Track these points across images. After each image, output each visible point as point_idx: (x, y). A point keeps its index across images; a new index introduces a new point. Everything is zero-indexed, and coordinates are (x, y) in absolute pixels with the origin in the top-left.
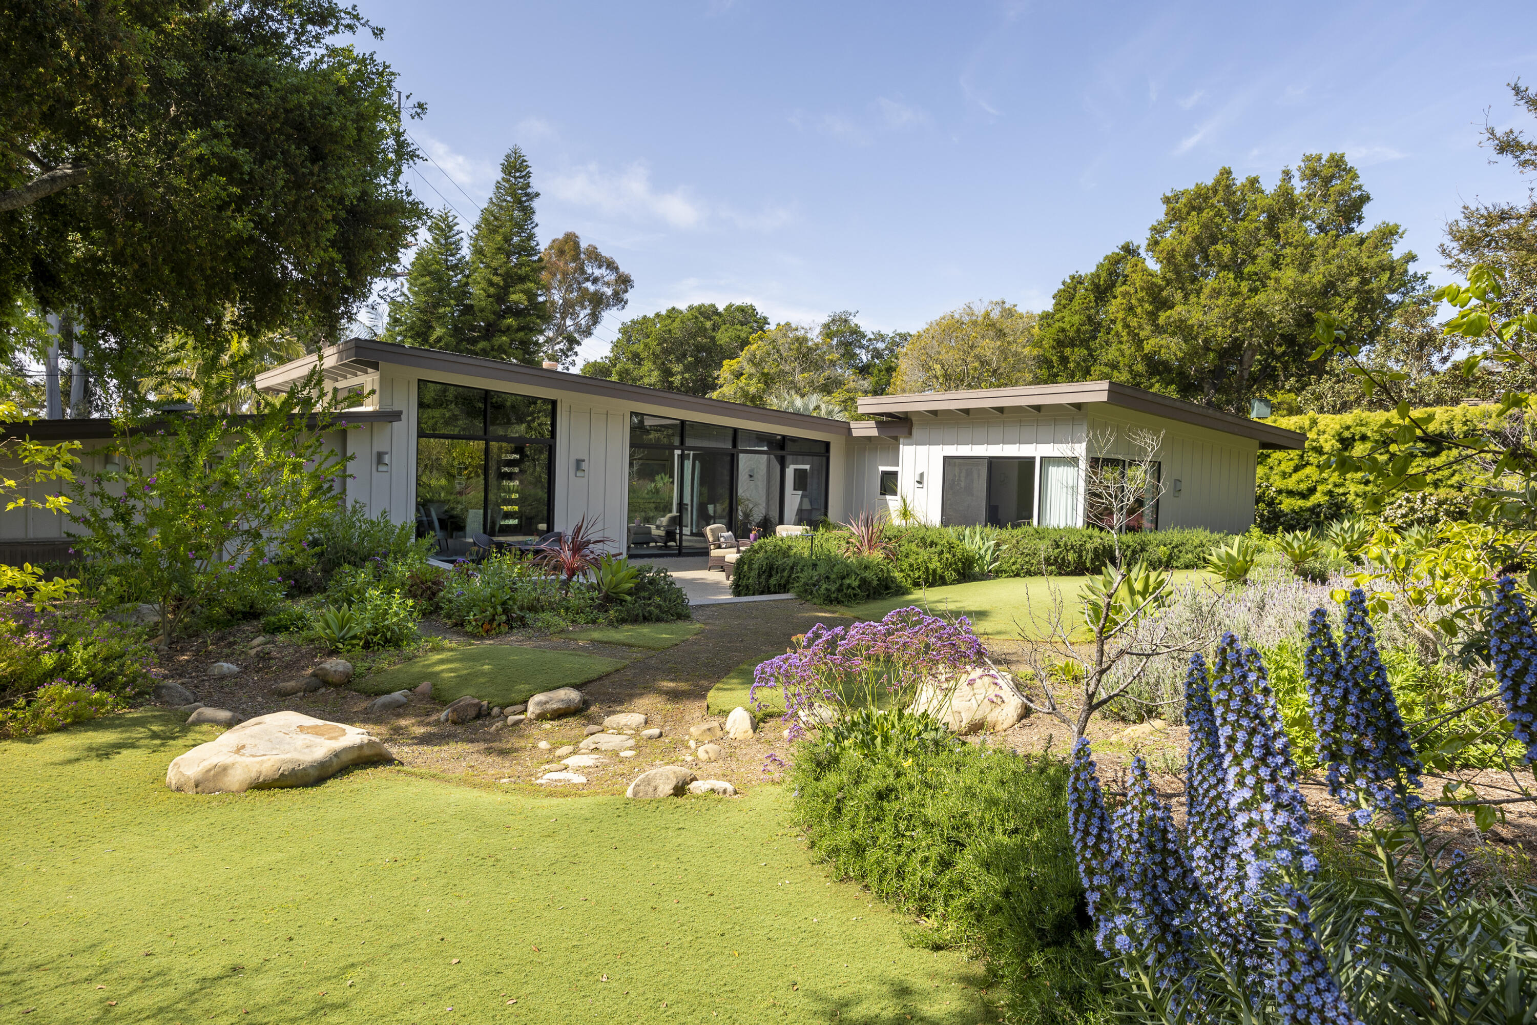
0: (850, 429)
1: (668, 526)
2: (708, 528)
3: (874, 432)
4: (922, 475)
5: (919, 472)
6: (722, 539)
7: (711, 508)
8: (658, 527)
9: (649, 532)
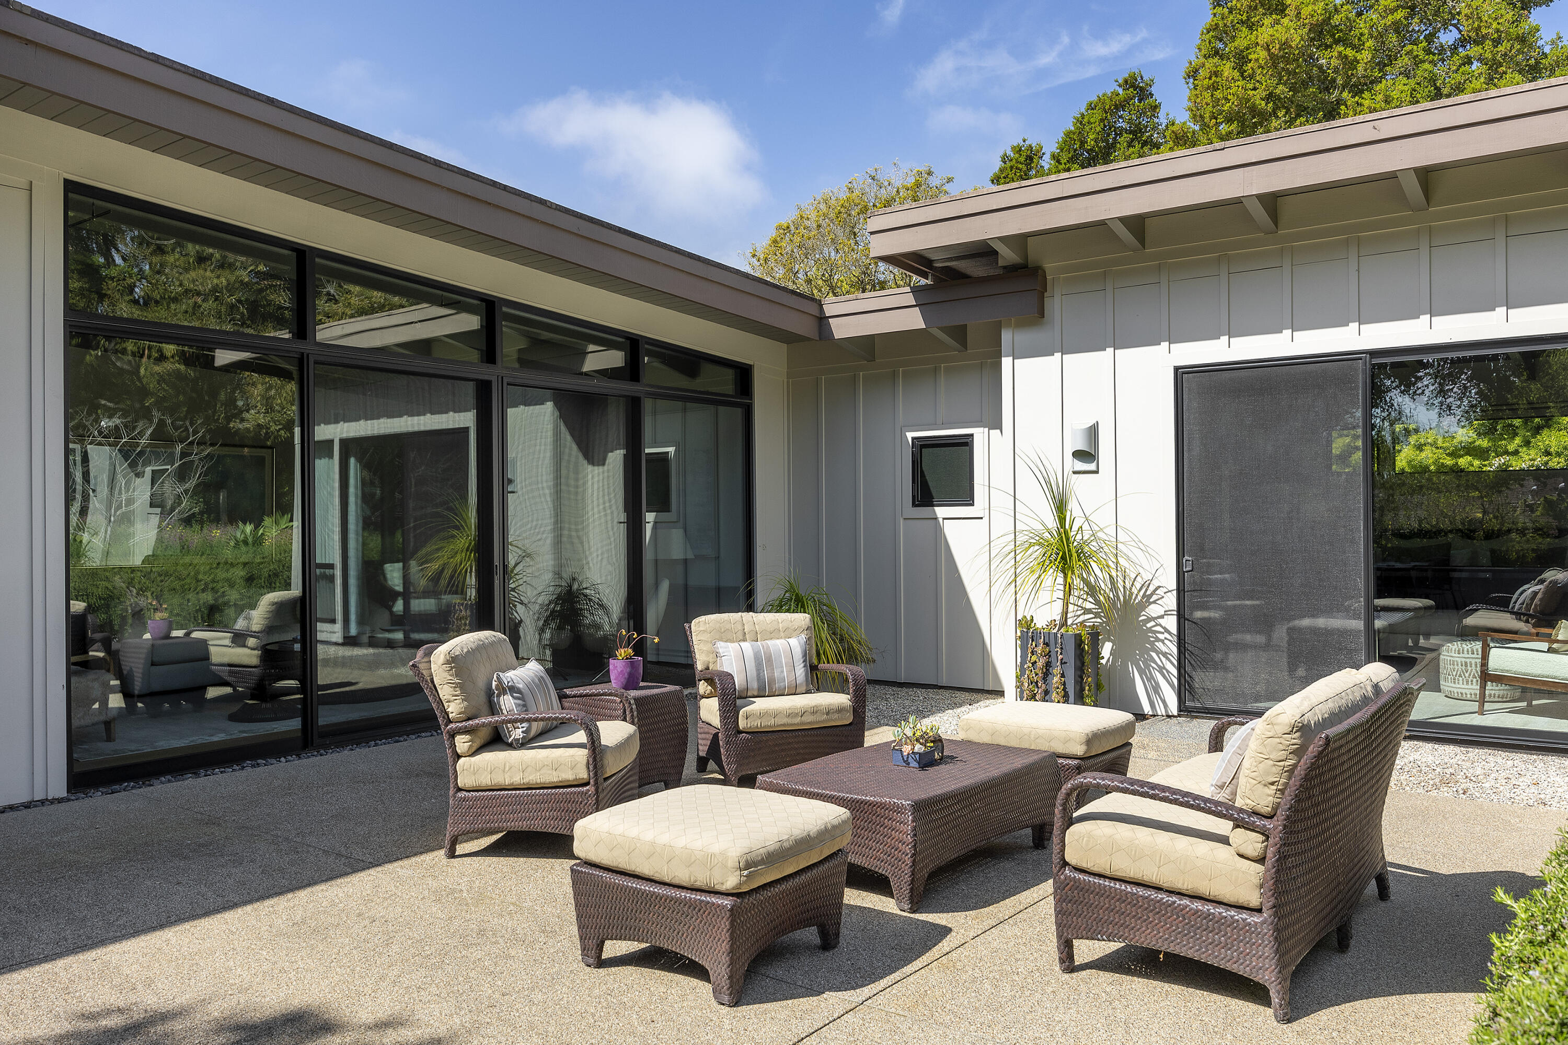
0: (822, 320)
1: (269, 629)
2: (442, 652)
3: (914, 320)
4: (1093, 432)
5: (1078, 422)
6: (508, 703)
7: (394, 574)
8: (239, 639)
9: (201, 653)
